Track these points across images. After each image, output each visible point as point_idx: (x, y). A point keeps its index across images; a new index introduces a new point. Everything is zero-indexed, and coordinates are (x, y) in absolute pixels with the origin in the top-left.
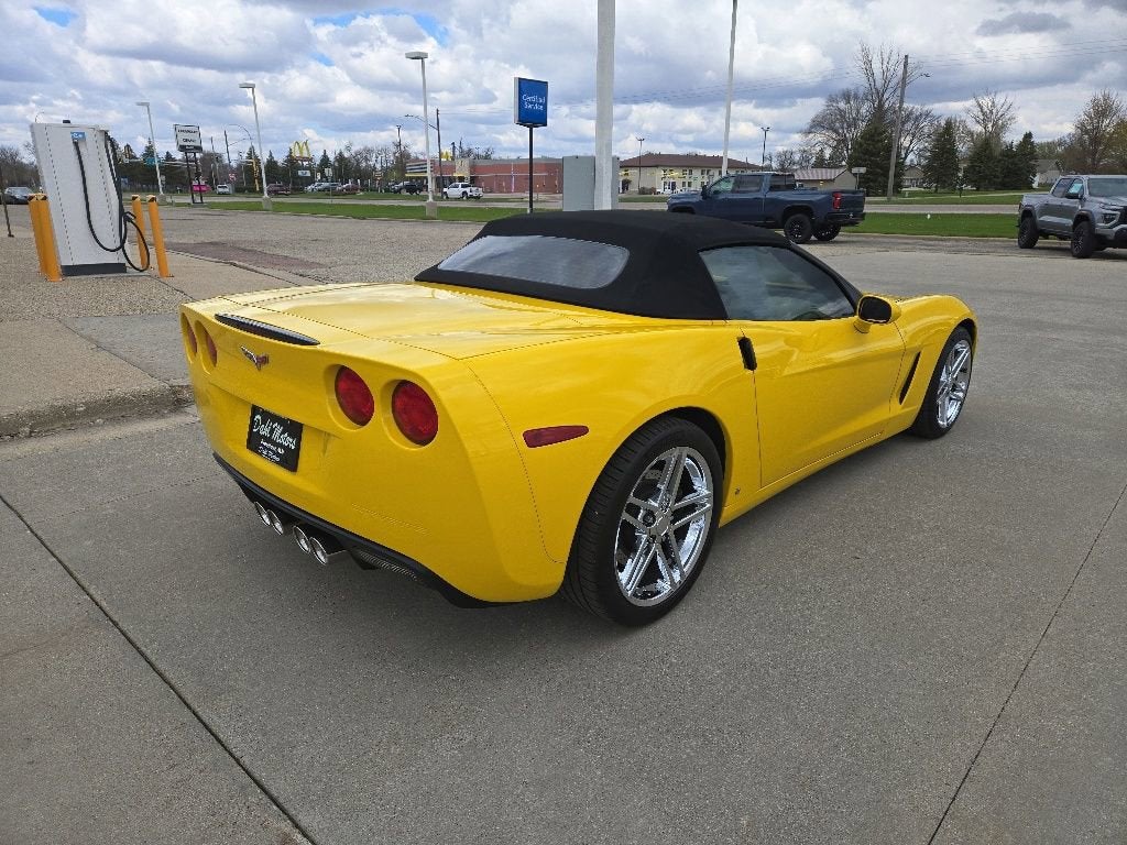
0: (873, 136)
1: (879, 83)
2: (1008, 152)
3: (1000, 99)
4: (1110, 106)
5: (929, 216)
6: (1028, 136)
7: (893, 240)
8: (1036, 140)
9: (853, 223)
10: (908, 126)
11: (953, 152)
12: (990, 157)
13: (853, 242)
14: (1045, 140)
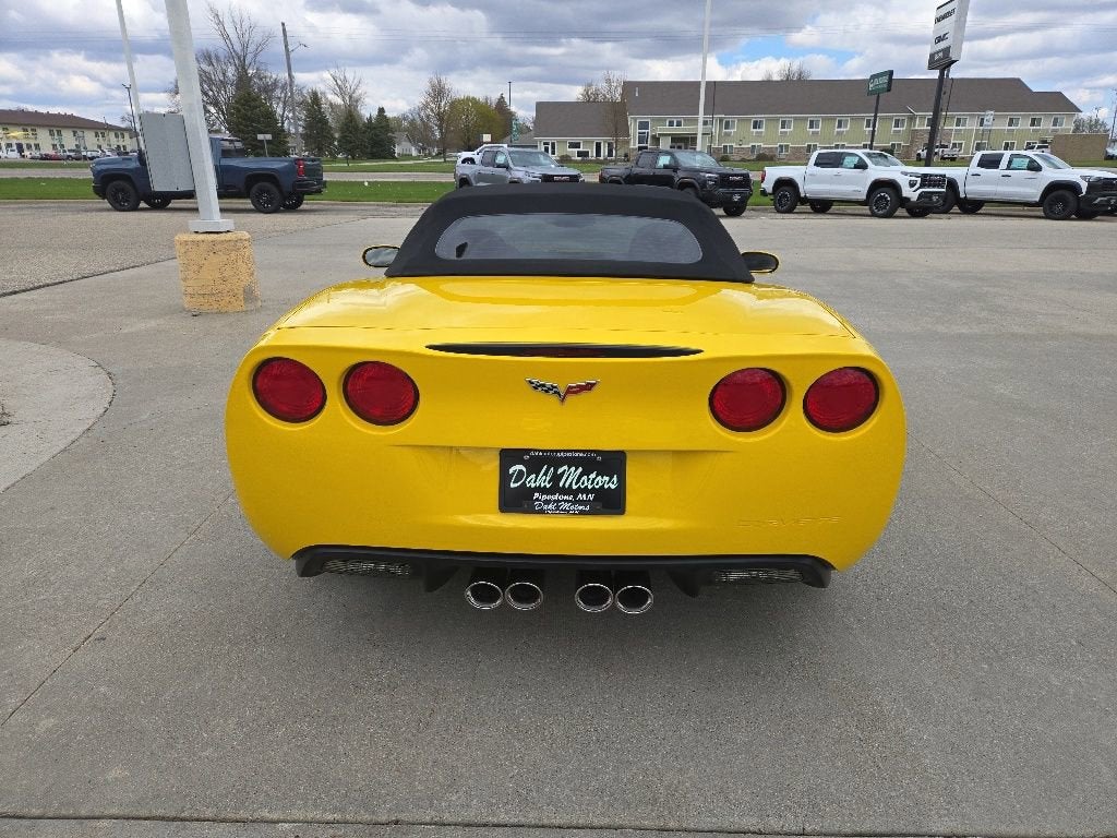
0: (247, 101)
1: (238, 47)
2: (370, 124)
3: (350, 75)
4: (444, 88)
5: (366, 184)
6: (381, 110)
7: (363, 208)
8: (389, 114)
9: (319, 192)
10: (278, 92)
11: (324, 121)
12: (356, 128)
13: (334, 210)
14: (395, 115)
